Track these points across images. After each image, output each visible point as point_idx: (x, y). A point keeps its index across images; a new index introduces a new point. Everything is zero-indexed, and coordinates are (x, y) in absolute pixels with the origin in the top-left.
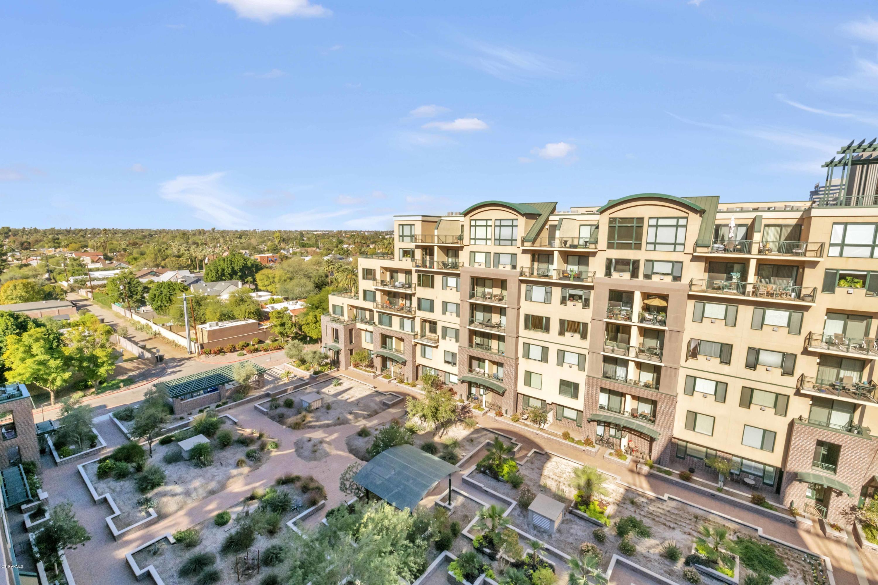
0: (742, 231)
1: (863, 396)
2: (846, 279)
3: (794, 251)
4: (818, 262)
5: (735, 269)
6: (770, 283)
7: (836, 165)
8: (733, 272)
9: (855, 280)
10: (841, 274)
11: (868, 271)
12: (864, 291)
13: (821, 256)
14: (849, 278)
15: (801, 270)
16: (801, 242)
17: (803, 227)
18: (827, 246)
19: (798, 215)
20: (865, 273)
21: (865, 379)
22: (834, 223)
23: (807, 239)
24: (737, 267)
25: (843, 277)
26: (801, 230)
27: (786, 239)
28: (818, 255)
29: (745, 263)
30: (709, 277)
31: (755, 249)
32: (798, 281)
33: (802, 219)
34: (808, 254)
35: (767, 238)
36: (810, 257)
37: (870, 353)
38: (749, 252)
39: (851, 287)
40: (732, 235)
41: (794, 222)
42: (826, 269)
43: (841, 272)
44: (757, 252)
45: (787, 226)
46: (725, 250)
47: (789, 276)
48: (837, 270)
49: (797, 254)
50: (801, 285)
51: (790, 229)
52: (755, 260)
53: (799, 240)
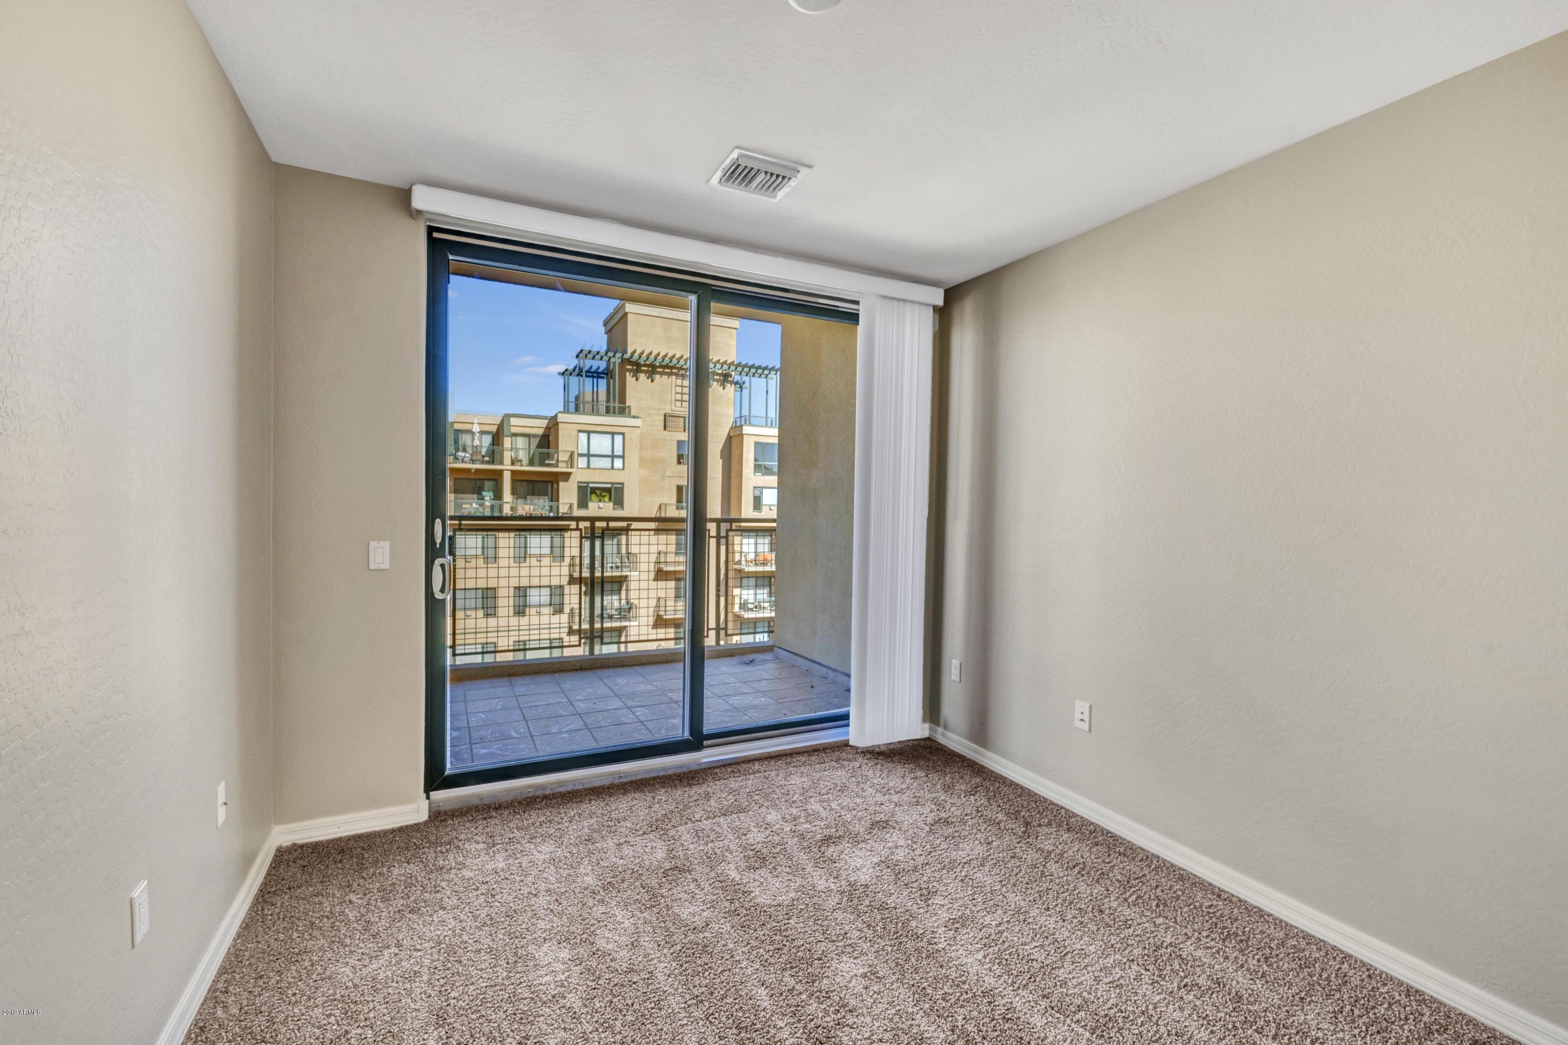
0: (487, 440)
1: (625, 618)
2: (596, 493)
3: (547, 462)
4: (569, 474)
5: (486, 488)
6: (527, 504)
7: (571, 374)
8: (484, 491)
9: (604, 494)
10: (591, 488)
11: (612, 484)
12: (611, 504)
13: (572, 467)
14: (598, 492)
15: (555, 486)
16: (551, 451)
17: (550, 438)
18: (576, 455)
19: (544, 423)
20: (609, 486)
21: (623, 602)
22: (579, 431)
23: (557, 447)
24: (488, 484)
25: (593, 491)
26: (549, 441)
27: (537, 447)
28: (569, 466)
29: (497, 477)
30: (456, 498)
31: (507, 456)
32: (555, 498)
33: (548, 428)
34: (560, 464)
35: (516, 445)
36: (562, 468)
37: (624, 570)
38: (502, 463)
39: (600, 501)
40: (477, 442)
41: (540, 432)
42: (579, 482)
43: (591, 485)
44: (510, 463)
45: (535, 436)
46: (473, 461)
47: (545, 494)
48: (588, 483)
49: (549, 465)
50: (558, 501)
51: (538, 440)
52: (509, 472)
53: (548, 448)
